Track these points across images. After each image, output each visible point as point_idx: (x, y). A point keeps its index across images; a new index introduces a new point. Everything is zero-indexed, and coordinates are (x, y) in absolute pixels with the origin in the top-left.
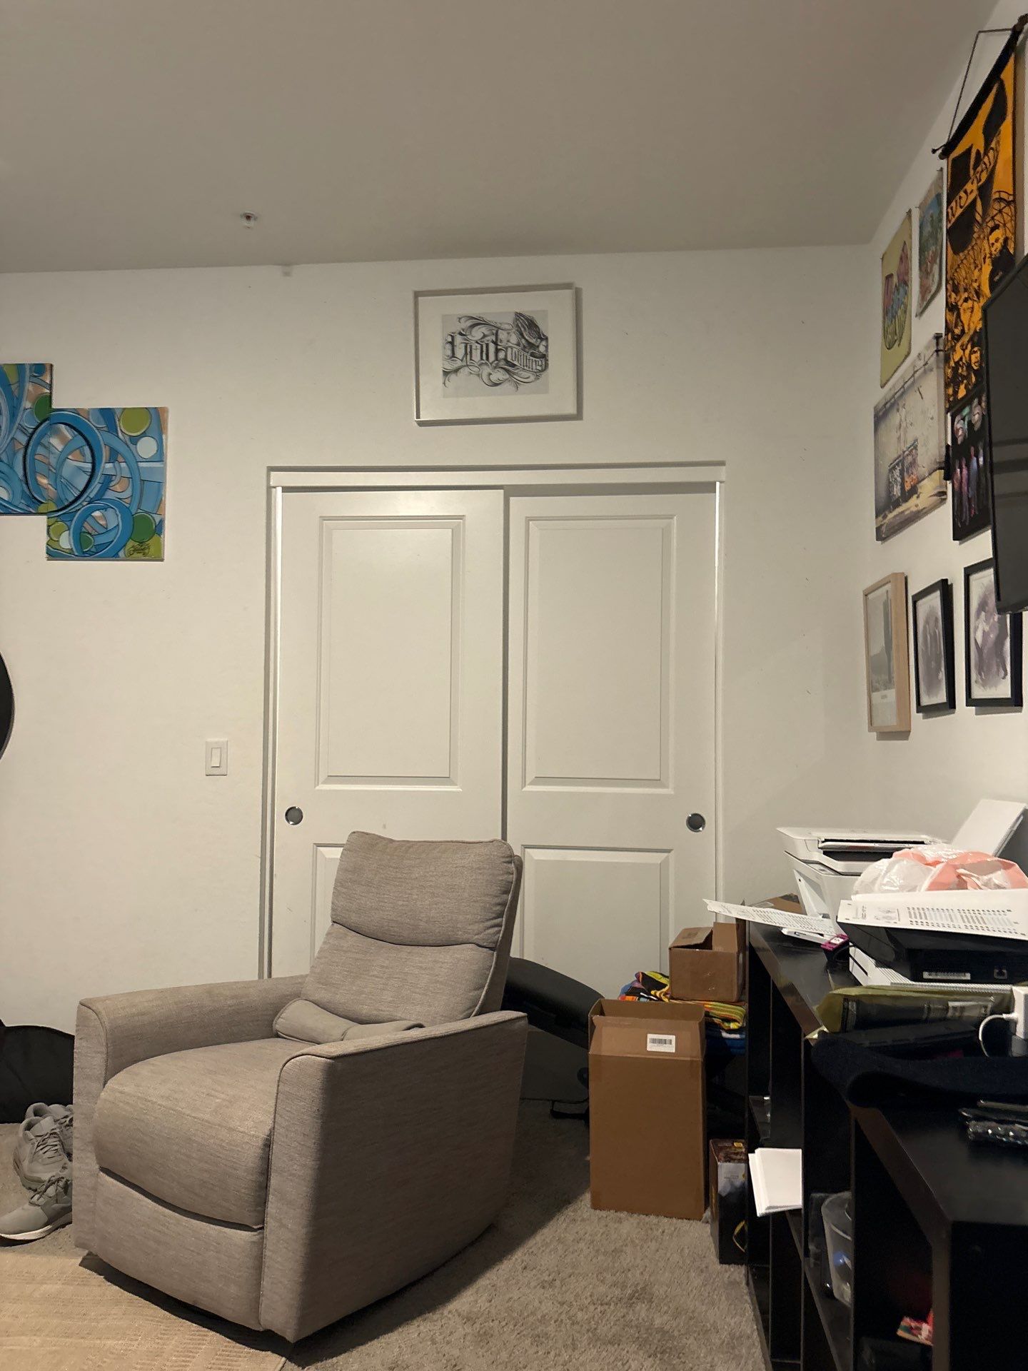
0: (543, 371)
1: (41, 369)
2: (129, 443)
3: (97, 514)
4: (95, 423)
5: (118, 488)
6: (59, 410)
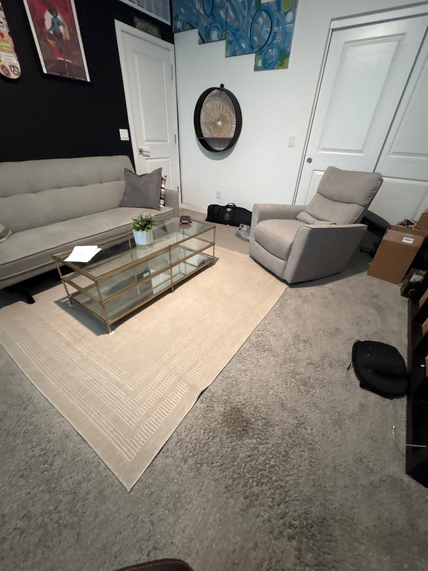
2: (284, 15)
3: (270, 50)
4: (273, 8)
5: (278, 38)
6: (263, 4)
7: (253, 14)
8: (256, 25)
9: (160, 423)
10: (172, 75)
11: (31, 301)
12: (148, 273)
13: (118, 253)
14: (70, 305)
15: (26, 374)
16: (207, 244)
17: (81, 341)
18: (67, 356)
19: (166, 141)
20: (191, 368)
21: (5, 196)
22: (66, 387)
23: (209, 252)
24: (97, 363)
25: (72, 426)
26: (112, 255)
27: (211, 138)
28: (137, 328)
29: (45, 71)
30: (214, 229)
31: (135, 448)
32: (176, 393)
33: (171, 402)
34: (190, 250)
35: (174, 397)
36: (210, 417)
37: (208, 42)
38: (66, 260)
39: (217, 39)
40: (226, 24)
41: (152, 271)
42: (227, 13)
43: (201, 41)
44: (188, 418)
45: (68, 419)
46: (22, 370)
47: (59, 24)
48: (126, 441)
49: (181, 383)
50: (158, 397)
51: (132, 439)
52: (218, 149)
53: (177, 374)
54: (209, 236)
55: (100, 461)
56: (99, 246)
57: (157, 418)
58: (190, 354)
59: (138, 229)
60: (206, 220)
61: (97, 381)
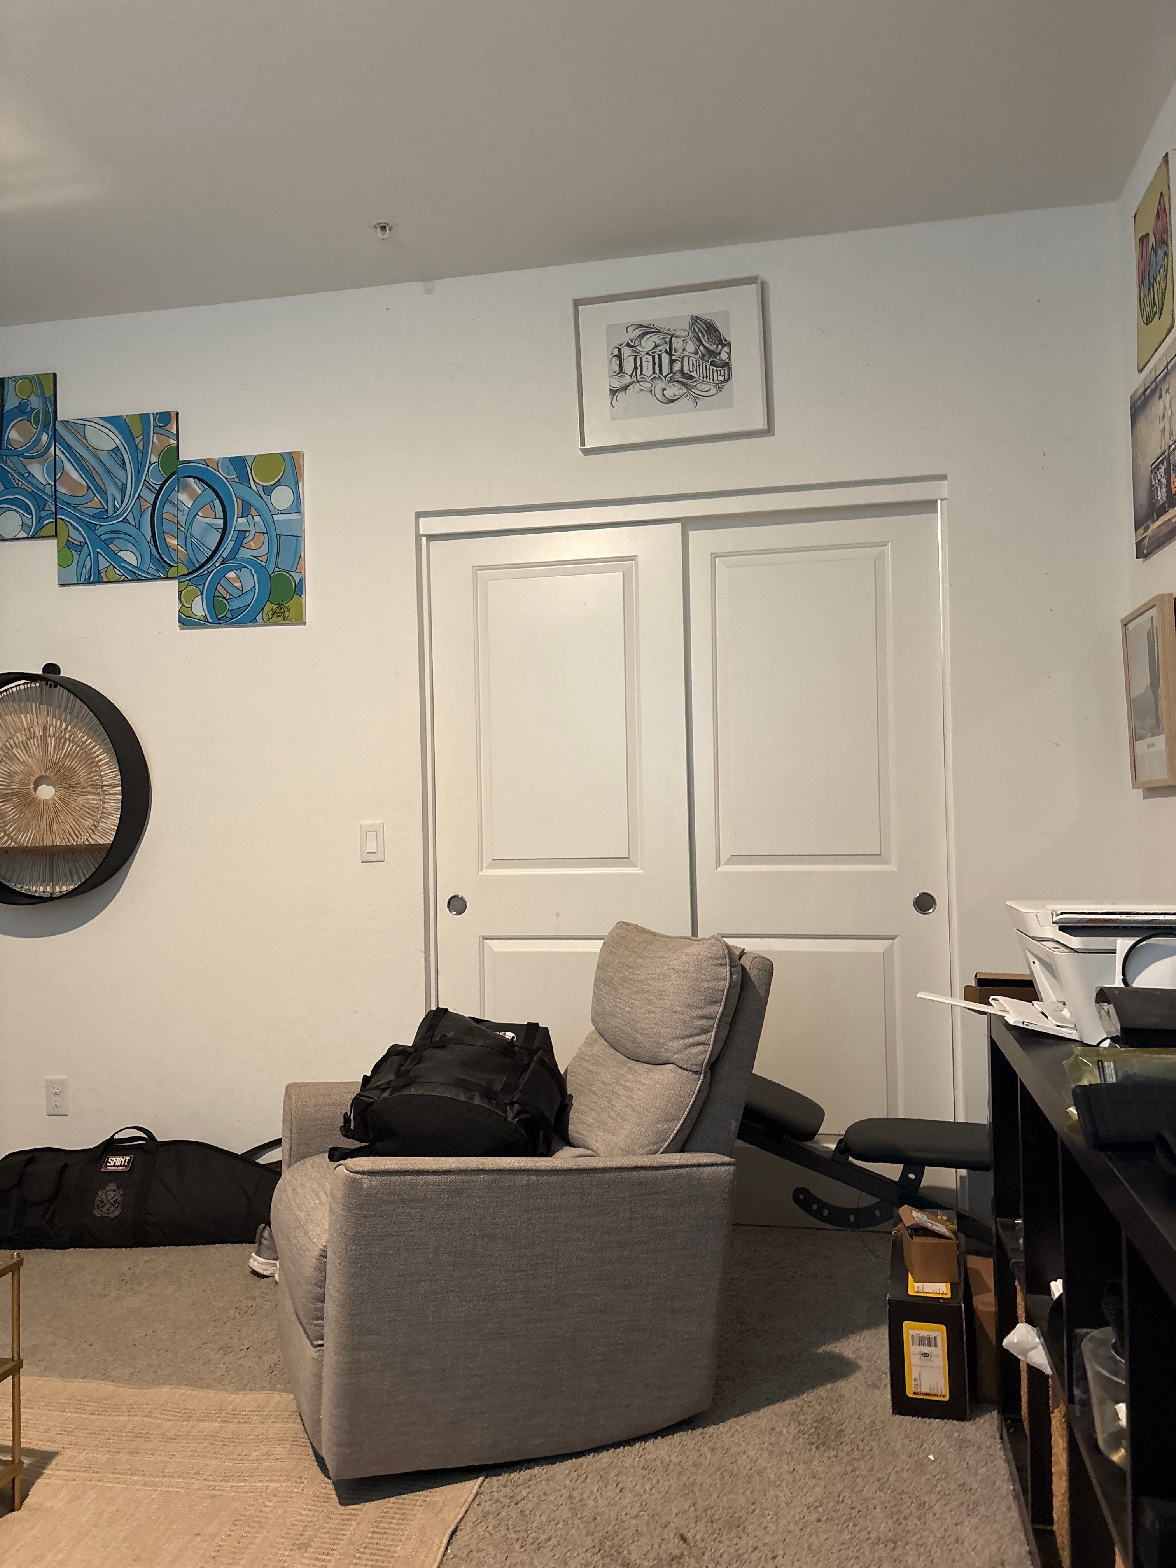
0: (725, 381)
1: (166, 418)
2: (262, 494)
3: (231, 575)
4: (222, 475)
6: (189, 462)
7: (155, 482)
8: (168, 508)
39: (26, 536)
40: (55, 498)
42: (55, 469)
52: (39, 890)
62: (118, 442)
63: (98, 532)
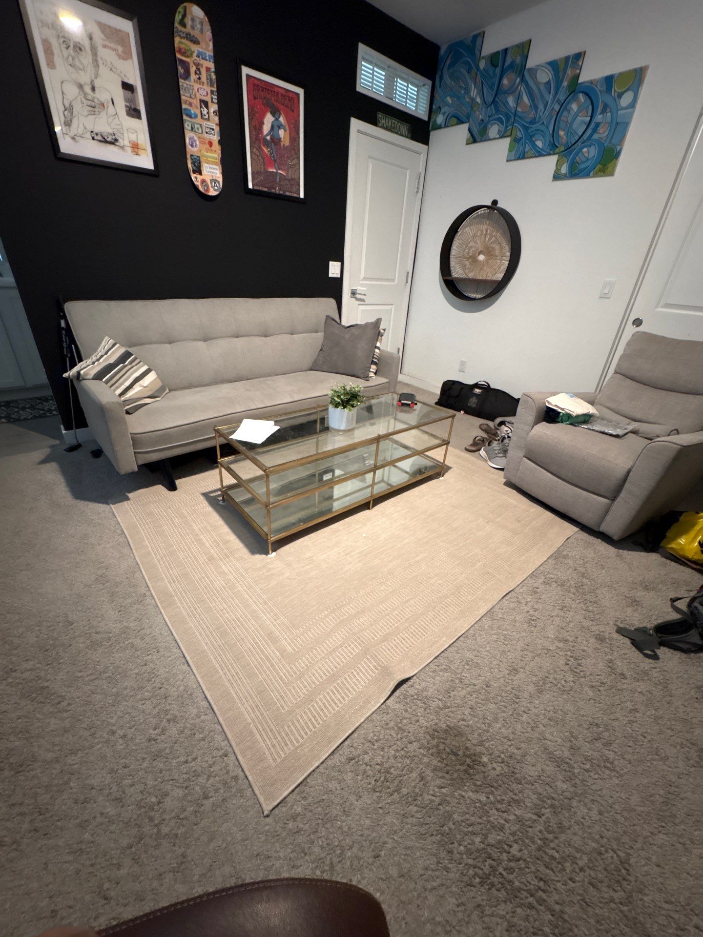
1: (579, 56)
2: (616, 97)
3: (585, 150)
4: (598, 88)
5: (601, 131)
6: (581, 83)
7: (562, 99)
8: (565, 113)
9: (326, 716)
10: (418, 188)
11: (172, 487)
12: (331, 474)
13: (302, 436)
14: (221, 503)
15: (151, 589)
16: (437, 442)
17: (228, 557)
18: (206, 575)
19: (393, 280)
20: (385, 638)
21: (170, 343)
22: (198, 622)
23: (437, 454)
24: (246, 596)
25: (199, 683)
26: (294, 438)
27: (465, 279)
28: (309, 554)
29: (250, 186)
30: (451, 419)
31: (283, 744)
32: (358, 674)
33: (348, 686)
34: (406, 447)
35: (354, 680)
36: (409, 732)
37: (481, 141)
38: (231, 437)
39: (498, 136)
40: (515, 114)
41: (338, 472)
42: (519, 99)
43: (471, 139)
44: (372, 721)
45: (194, 671)
46: (148, 581)
47: (279, 127)
48: (271, 730)
49: (368, 659)
50: (329, 672)
51: (281, 731)
52: (473, 296)
53: (363, 642)
54: (441, 429)
55: (230, 750)
56: (277, 423)
57: (323, 707)
58: (388, 615)
59: (337, 405)
60: (436, 403)
61: (243, 625)
62: (551, 76)
63: (529, 131)
